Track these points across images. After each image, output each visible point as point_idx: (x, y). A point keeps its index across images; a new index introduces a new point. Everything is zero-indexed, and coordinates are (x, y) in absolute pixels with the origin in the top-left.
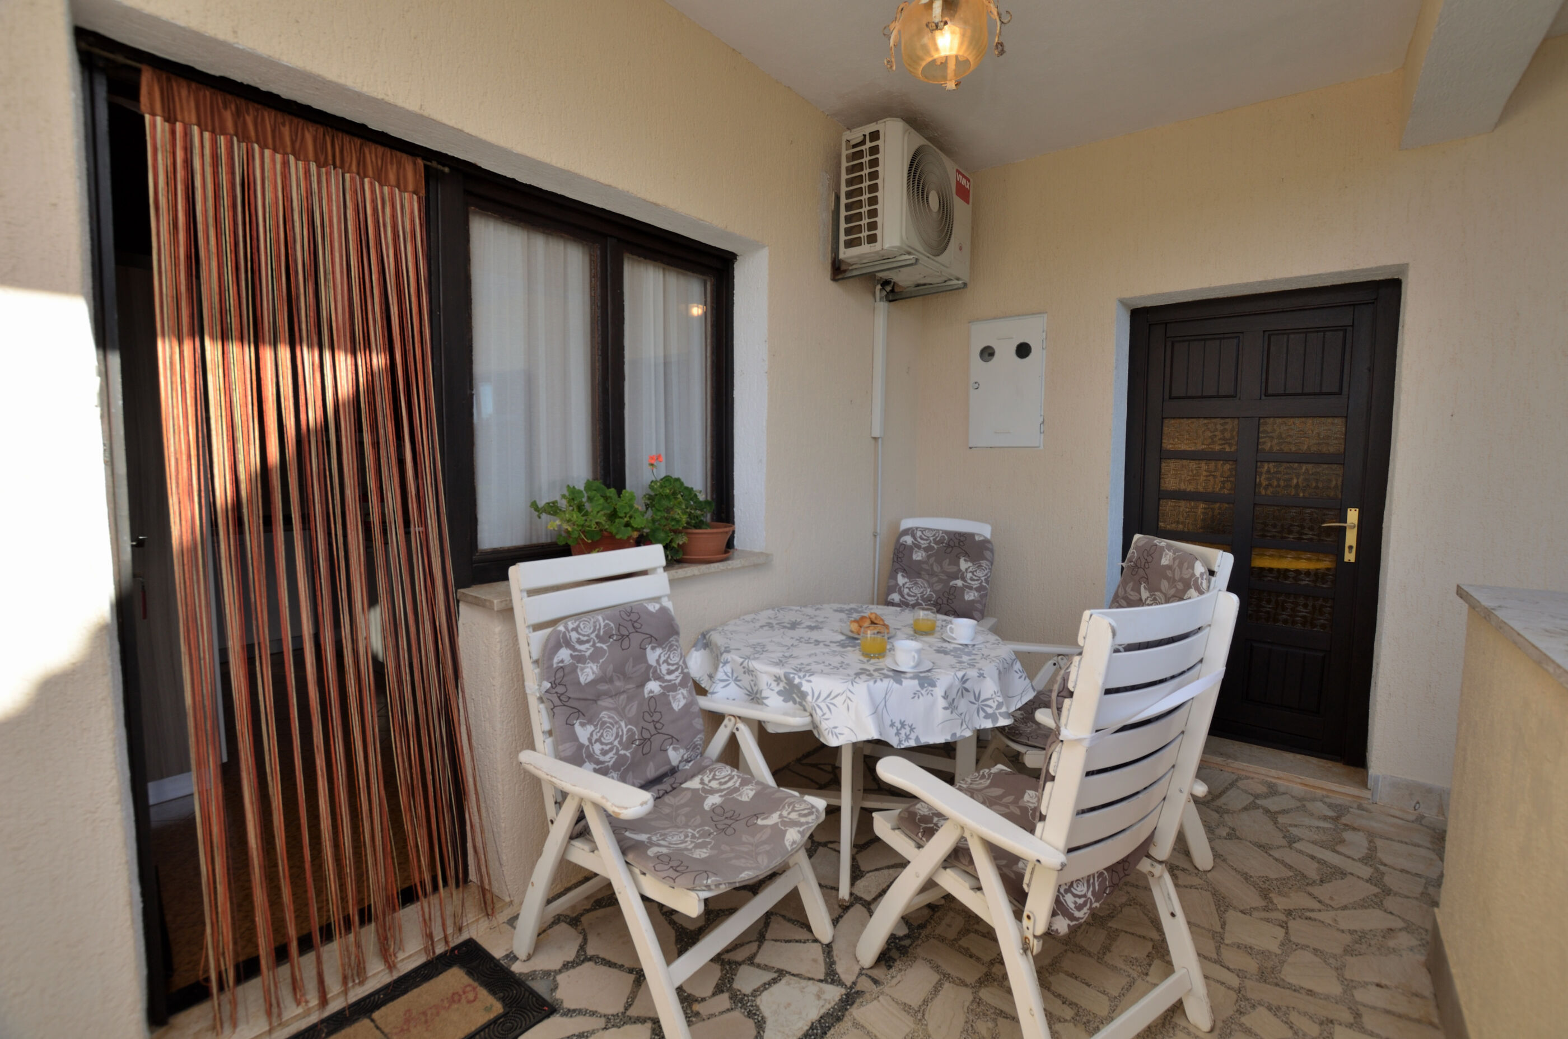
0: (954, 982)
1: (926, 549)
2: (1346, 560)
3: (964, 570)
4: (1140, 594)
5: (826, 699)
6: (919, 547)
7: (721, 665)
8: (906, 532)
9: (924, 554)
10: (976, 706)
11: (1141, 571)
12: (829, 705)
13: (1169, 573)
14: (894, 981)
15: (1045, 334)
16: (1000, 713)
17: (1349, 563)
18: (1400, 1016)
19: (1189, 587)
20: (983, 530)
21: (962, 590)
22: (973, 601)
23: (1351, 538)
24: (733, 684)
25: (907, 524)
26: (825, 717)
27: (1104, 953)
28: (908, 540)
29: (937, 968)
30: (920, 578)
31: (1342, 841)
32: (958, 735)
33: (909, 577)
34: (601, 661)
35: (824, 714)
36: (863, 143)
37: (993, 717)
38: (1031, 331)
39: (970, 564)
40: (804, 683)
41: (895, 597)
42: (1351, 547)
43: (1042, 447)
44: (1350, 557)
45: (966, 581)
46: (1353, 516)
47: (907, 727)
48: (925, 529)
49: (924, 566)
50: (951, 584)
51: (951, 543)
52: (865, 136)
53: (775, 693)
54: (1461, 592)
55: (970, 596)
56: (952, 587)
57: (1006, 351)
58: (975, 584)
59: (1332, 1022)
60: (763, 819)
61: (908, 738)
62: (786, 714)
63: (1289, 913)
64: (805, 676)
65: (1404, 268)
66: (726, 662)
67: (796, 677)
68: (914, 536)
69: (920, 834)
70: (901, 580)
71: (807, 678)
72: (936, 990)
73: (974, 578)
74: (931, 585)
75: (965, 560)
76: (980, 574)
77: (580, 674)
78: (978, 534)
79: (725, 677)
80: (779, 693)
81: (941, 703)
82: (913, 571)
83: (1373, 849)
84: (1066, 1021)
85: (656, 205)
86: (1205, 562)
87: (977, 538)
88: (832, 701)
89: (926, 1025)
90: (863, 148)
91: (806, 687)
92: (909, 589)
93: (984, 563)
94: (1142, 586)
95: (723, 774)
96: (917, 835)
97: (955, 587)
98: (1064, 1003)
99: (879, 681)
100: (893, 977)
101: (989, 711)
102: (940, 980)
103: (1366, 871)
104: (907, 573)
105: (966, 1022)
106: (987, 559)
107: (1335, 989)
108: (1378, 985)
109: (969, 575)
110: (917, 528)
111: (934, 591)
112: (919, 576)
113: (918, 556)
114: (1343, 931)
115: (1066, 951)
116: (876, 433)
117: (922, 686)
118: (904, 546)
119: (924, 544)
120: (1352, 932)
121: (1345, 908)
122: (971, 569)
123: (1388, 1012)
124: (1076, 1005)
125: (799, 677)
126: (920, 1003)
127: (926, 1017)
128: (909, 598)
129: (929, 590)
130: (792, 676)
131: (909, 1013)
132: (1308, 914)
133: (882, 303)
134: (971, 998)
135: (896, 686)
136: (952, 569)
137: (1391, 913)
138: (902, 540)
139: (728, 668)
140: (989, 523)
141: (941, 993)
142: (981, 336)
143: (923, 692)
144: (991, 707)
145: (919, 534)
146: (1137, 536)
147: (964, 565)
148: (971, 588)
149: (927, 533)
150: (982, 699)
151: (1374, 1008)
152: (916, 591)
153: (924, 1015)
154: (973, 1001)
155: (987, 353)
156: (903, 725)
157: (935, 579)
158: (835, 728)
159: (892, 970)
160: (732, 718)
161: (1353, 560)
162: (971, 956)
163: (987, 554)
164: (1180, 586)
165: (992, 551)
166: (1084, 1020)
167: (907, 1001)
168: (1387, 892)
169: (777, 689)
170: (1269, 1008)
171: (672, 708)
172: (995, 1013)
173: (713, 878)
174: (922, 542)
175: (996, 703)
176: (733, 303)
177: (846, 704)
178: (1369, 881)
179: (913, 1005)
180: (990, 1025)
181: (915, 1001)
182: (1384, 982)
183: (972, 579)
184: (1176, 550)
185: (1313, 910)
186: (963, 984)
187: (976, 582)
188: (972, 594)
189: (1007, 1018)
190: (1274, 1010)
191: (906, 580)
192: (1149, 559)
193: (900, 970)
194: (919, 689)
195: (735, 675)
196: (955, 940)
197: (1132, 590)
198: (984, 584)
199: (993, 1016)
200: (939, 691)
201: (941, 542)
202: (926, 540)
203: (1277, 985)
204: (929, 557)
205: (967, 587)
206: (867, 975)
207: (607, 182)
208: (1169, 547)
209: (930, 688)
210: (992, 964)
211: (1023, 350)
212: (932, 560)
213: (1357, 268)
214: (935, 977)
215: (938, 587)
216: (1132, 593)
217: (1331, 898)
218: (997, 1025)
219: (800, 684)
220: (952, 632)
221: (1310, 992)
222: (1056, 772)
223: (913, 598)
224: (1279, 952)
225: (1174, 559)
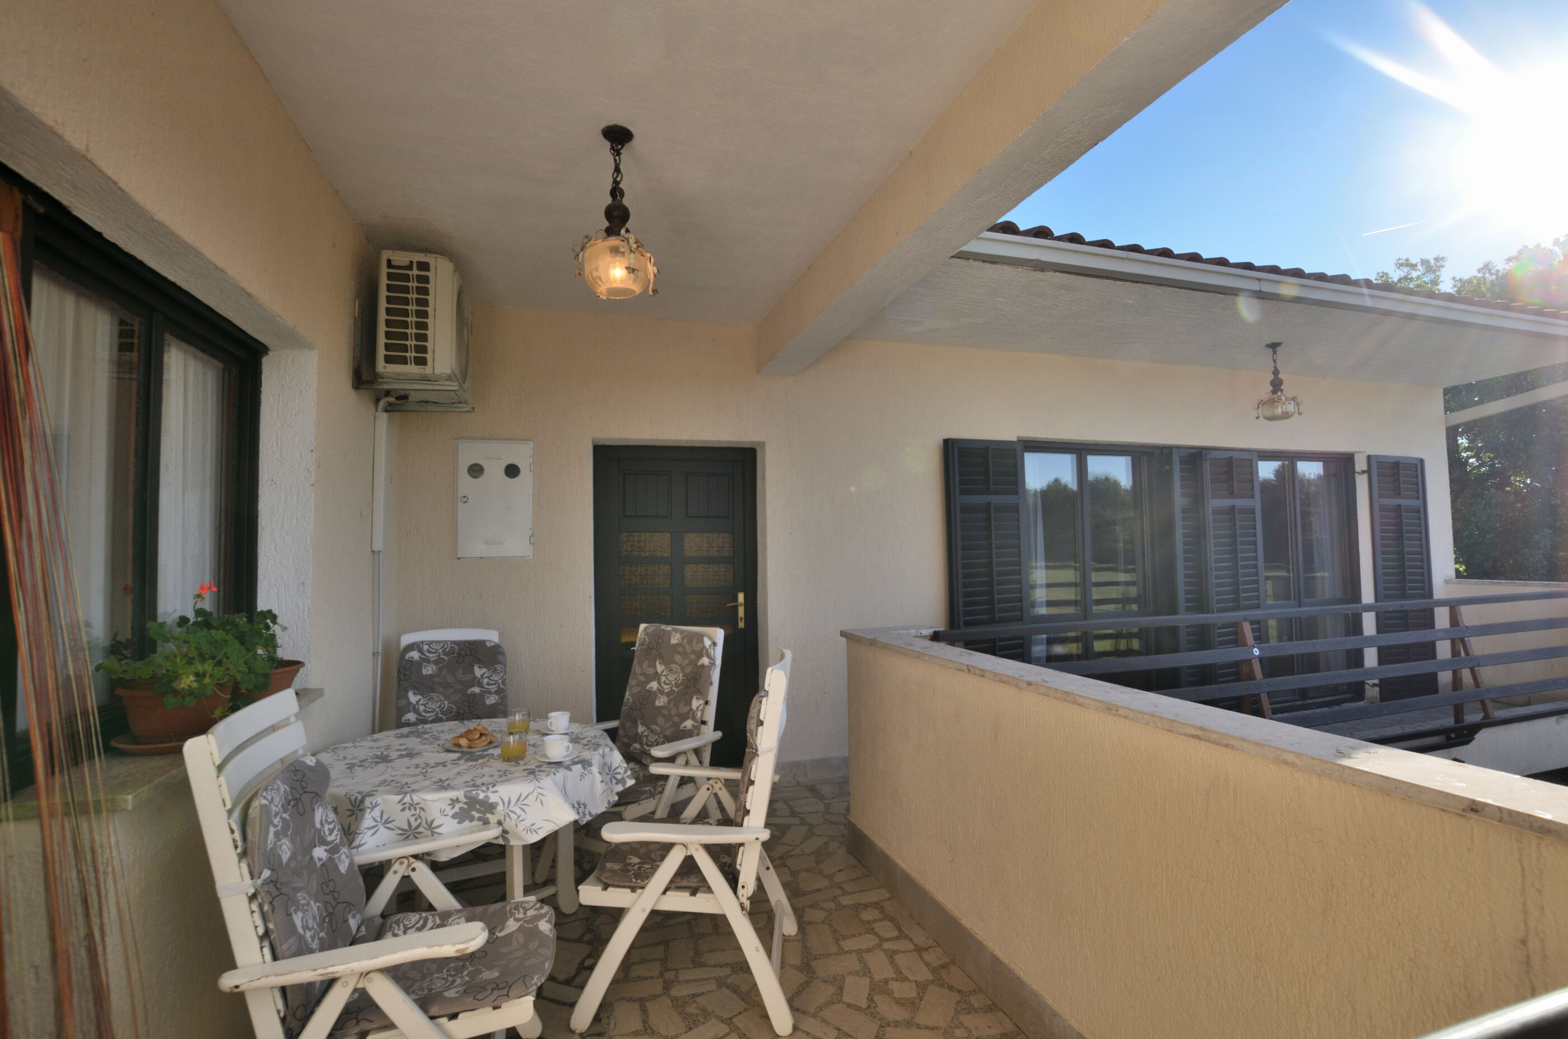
0: (650, 1000)
1: (436, 662)
2: (739, 627)
3: (479, 677)
4: (656, 668)
5: (518, 801)
6: (428, 661)
7: (369, 810)
8: (410, 647)
9: (434, 668)
10: (609, 776)
11: (654, 651)
12: (522, 806)
13: (680, 649)
14: (612, 1026)
15: (531, 459)
16: (627, 776)
17: (741, 629)
18: (855, 879)
19: (703, 656)
20: (492, 636)
21: (481, 696)
22: (494, 704)
23: (741, 612)
24: (382, 831)
25: (406, 640)
26: (520, 819)
27: (717, 929)
28: (415, 655)
29: (631, 1000)
30: (434, 692)
31: (776, 810)
32: (611, 801)
33: (421, 694)
34: (289, 833)
35: (519, 817)
36: (410, 267)
37: (622, 781)
38: (521, 455)
39: (484, 670)
40: (490, 794)
41: (411, 717)
42: (741, 618)
43: (531, 557)
44: (741, 625)
45: (483, 687)
46: (741, 597)
47: (582, 806)
48: (432, 642)
49: (437, 679)
50: (469, 692)
51: (463, 653)
52: (411, 262)
53: (449, 817)
54: (843, 634)
55: (491, 700)
56: (471, 695)
57: (494, 471)
58: (493, 688)
59: (836, 897)
60: (500, 931)
61: (584, 815)
62: (462, 834)
63: (781, 858)
64: (488, 789)
66: (374, 807)
67: (479, 792)
68: (420, 651)
69: (633, 880)
70: (413, 698)
71: (491, 789)
72: (644, 1011)
73: (491, 682)
74: (447, 697)
75: (479, 667)
76: (495, 678)
77: (281, 853)
78: (488, 641)
79: (374, 824)
80: (454, 817)
81: (598, 778)
82: (425, 687)
83: (791, 807)
84: (730, 975)
86: (710, 638)
87: (488, 644)
88: (524, 802)
89: (659, 1033)
90: (410, 273)
91: (493, 798)
92: (425, 705)
93: (498, 667)
94: (657, 663)
95: (413, 920)
96: (631, 881)
97: (474, 695)
98: (721, 967)
99: (557, 773)
100: (608, 1024)
101: (619, 777)
102: (640, 1004)
103: (796, 821)
104: (417, 690)
105: (680, 1014)
106: (502, 664)
107: (825, 883)
108: (839, 871)
109: (486, 681)
110: (422, 642)
111: (453, 703)
112: (433, 691)
113: (428, 670)
114: (809, 855)
115: (696, 941)
116: (378, 545)
117: (584, 768)
118: (411, 662)
119: (432, 657)
120: (813, 853)
121: (801, 843)
122: (486, 675)
123: (851, 880)
124: (727, 964)
125: (483, 791)
126: (642, 1025)
127: (654, 1029)
128: (428, 715)
129: (446, 703)
130: (474, 792)
131: (641, 1035)
132: (790, 854)
133: (385, 414)
134: (670, 1000)
135: (569, 772)
136: (468, 677)
137: (820, 836)
138: (407, 656)
139: (376, 813)
140: (494, 629)
141: (649, 1010)
142: (469, 453)
143: (586, 772)
144: (619, 773)
145: (426, 647)
146: (642, 626)
147: (478, 672)
148: (490, 693)
149: (434, 646)
150: (613, 768)
151: (845, 882)
152: (432, 705)
153: (652, 1029)
154: (672, 1001)
155: (476, 470)
156: (579, 804)
157: (451, 691)
158: (533, 825)
159: (603, 1021)
160: (405, 860)
161: (743, 627)
162: (646, 979)
163: (500, 658)
164: (693, 657)
165: (503, 654)
166: (738, 968)
167: (633, 1029)
168: (812, 826)
169: (451, 813)
170: (810, 907)
171: (339, 870)
172: (690, 998)
174: (431, 655)
175: (623, 769)
177: (539, 800)
178: (801, 824)
179: (639, 1029)
180: (694, 1005)
181: (638, 1026)
182: (841, 868)
183: (489, 684)
184: (682, 632)
185: (790, 851)
186: (655, 997)
187: (494, 686)
188: (492, 698)
189: (699, 995)
190: (812, 906)
191: (419, 697)
192: (660, 641)
193: (609, 1017)
194: (582, 771)
195: (385, 817)
196: (625, 977)
197: (648, 667)
198: (502, 687)
199: (691, 1000)
200: (595, 769)
201: (451, 652)
202: (435, 653)
203: (804, 895)
204: (440, 670)
205: (485, 692)
206: (588, 1036)
208: (676, 631)
209: (589, 768)
210: (663, 974)
211: (512, 471)
212: (444, 672)
213: (740, 440)
214: (637, 1005)
215: (456, 697)
216: (648, 669)
217: (793, 841)
218: (698, 1003)
219: (487, 797)
220: (551, 726)
221: (819, 890)
222: (755, 777)
223: (431, 714)
224: (792, 879)
225: (683, 639)
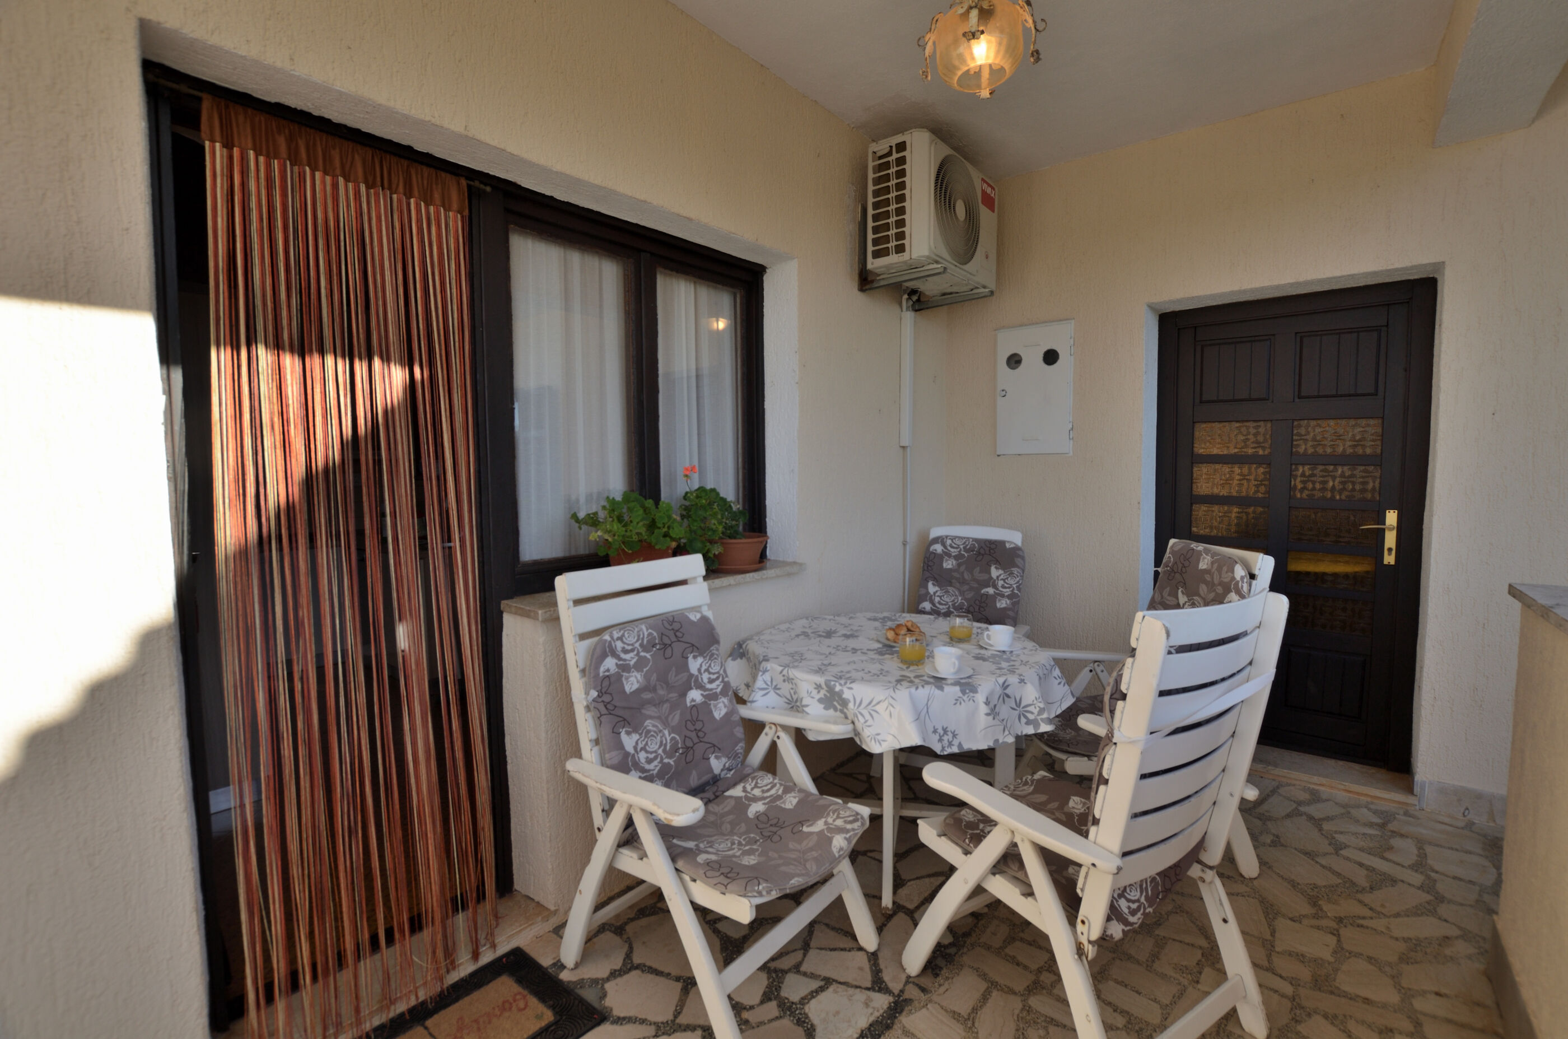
0: (1002, 990)
1: (956, 558)
2: (1386, 562)
3: (995, 577)
4: (1177, 598)
5: (870, 703)
6: (949, 555)
7: (761, 673)
8: (936, 540)
9: (954, 562)
10: (1017, 713)
11: (1178, 576)
12: (872, 713)
13: (1208, 577)
14: (942, 989)
15: (1072, 340)
16: (1042, 720)
17: (1389, 566)
18: (1462, 1026)
19: (1230, 591)
20: (1013, 538)
21: (993, 598)
22: (1005, 609)
23: (1390, 540)
24: (772, 694)
25: (935, 532)
26: (867, 724)
27: (1153, 961)
28: (938, 548)
29: (984, 976)
30: (951, 586)
31: (1390, 848)
32: (1001, 741)
33: (940, 586)
34: (645, 670)
35: (866, 722)
36: (889, 154)
37: (1035, 723)
38: (1059, 338)
39: (1001, 572)
40: (845, 690)
41: (927, 605)
42: (1390, 550)
43: (1071, 454)
44: (1389, 559)
45: (997, 589)
46: (1392, 518)
47: (949, 733)
48: (956, 537)
49: (956, 574)
50: (982, 592)
51: (982, 551)
52: (891, 147)
53: (815, 700)
54: (1513, 591)
55: (1002, 604)
56: (984, 594)
57: (1033, 359)
58: (1007, 592)
59: (1391, 1030)
60: (808, 826)
61: (950, 744)
62: (827, 722)
63: (1340, 920)
64: (846, 683)
65: (1440, 266)
66: (765, 671)
67: (837, 684)
68: (944, 545)
69: (967, 841)
70: (932, 588)
71: (848, 685)
72: (985, 998)
73: (1006, 585)
74: (962, 593)
75: (996, 568)
76: (1011, 581)
77: (625, 682)
78: (1008, 542)
79: (765, 686)
80: (820, 701)
81: (983, 709)
82: (944, 579)
83: (1423, 856)
84: (1118, 1029)
85: (690, 219)
86: (1246, 565)
87: (1008, 545)
88: (874, 708)
89: (977, 1033)
90: (890, 159)
91: (847, 694)
92: (940, 597)
93: (1015, 570)
94: (1180, 591)
95: (765, 782)
96: (964, 841)
97: (987, 595)
98: (1115, 1011)
99: (920, 687)
100: (940, 985)
101: (1031, 717)
102: (988, 988)
103: (1417, 879)
104: (938, 582)
105: (1017, 1030)
106: (1018, 567)
107: (1393, 997)
108: (1438, 994)
109: (1001, 583)
110: (947, 537)
111: (966, 599)
112: (951, 584)
113: (949, 564)
114: (1397, 939)
115: (1114, 959)
116: (905, 442)
117: (964, 692)
118: (934, 554)
119: (954, 552)
120: (1406, 940)
121: (1397, 915)
122: (1002, 577)
123: (1449, 1021)
124: (1128, 1013)
125: (841, 685)
126: (969, 1011)
127: (976, 1025)
128: (941, 607)
129: (960, 598)
130: (833, 683)
131: (958, 1021)
132: (1361, 922)
133: (909, 313)
134: (1020, 1006)
135: (937, 692)
136: (984, 577)
137: (1446, 921)
138: (932, 548)
139: (767, 677)
140: (1019, 531)
141: (990, 1001)
142: (1008, 344)
143: (965, 698)
144: (1032, 713)
145: (949, 542)
146: (1172, 541)
147: (995, 572)
148: (1003, 596)
149: (957, 541)
150: (1023, 705)
151: (1435, 1017)
152: (947, 599)
153: (973, 1023)
154: (1022, 1010)
155: (1014, 361)
156: (945, 731)
157: (966, 587)
158: (878, 734)
159: (940, 979)
160: (773, 726)
161: (1393, 562)
162: (1018, 964)
163: (1018, 561)
164: (1220, 590)
165: (1023, 558)
166: (1137, 1028)
167: (956, 1009)
168: (1440, 899)
169: (818, 697)
170: (1326, 1016)
171: (713, 717)
172: (1045, 1021)
173: (764, 885)
174: (952, 550)
175: (1038, 709)
176: (763, 315)
177: (888, 711)
178: (1421, 888)
179: (963, 1013)
180: (1042, 1032)
181: (964, 1009)
182: (1443, 991)
183: (1003, 587)
184: (1214, 555)
185: (1364, 918)
186: (1012, 992)
187: (1008, 590)
188: (1004, 602)
189: (1058, 1026)
190: (1331, 1018)
191: (937, 588)
192: (1186, 563)
193: (947, 978)
194: (961, 695)
195: (774, 684)
196: (1001, 948)
197: (1169, 595)
198: (1016, 592)
199: (1043, 1024)
200: (980, 697)
201: (971, 550)
202: (957, 548)
203: (1332, 993)
204: (959, 565)
205: (998, 594)
206: (914, 983)
207: (642, 197)
208: (1207, 551)
209: (972, 694)
210: (1040, 972)
211: (1051, 357)
212: (963, 568)
213: (1390, 267)
214: (983, 986)
215: (970, 595)
216: (1169, 598)
217: (1383, 906)
218: (1048, 1033)
219: (842, 691)
220: (989, 639)
221: (1367, 1001)
222: (1109, 775)
223: (944, 607)
224: (1332, 960)
225: (1212, 563)
